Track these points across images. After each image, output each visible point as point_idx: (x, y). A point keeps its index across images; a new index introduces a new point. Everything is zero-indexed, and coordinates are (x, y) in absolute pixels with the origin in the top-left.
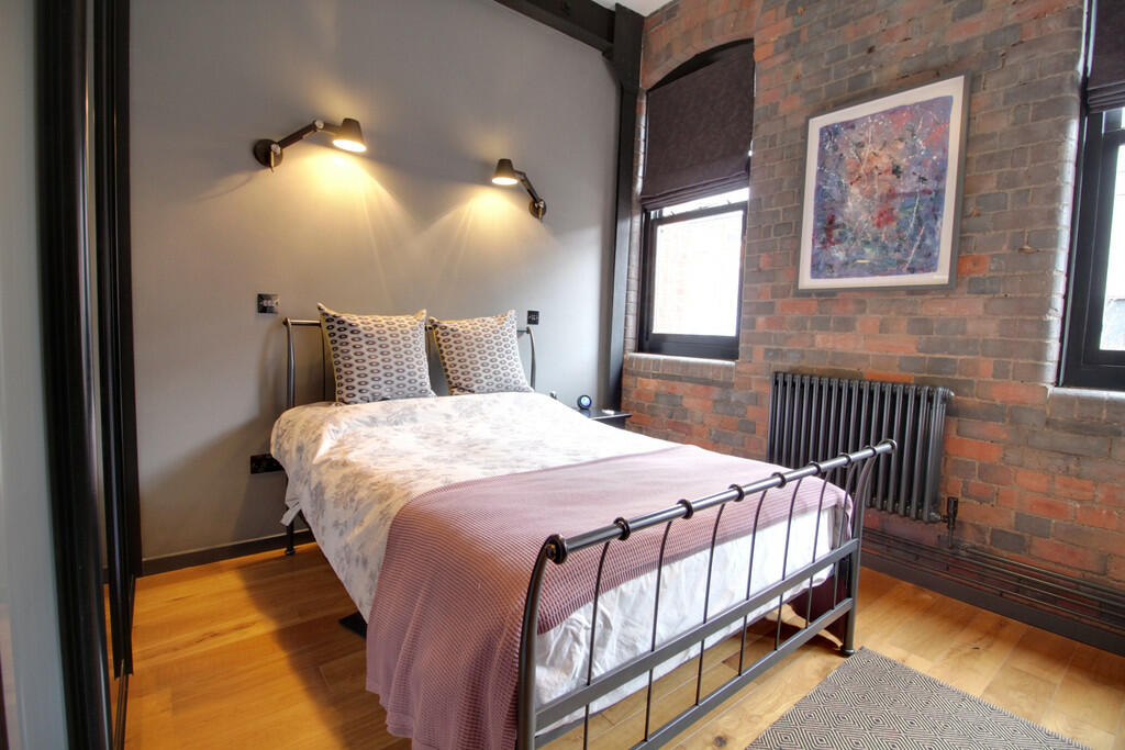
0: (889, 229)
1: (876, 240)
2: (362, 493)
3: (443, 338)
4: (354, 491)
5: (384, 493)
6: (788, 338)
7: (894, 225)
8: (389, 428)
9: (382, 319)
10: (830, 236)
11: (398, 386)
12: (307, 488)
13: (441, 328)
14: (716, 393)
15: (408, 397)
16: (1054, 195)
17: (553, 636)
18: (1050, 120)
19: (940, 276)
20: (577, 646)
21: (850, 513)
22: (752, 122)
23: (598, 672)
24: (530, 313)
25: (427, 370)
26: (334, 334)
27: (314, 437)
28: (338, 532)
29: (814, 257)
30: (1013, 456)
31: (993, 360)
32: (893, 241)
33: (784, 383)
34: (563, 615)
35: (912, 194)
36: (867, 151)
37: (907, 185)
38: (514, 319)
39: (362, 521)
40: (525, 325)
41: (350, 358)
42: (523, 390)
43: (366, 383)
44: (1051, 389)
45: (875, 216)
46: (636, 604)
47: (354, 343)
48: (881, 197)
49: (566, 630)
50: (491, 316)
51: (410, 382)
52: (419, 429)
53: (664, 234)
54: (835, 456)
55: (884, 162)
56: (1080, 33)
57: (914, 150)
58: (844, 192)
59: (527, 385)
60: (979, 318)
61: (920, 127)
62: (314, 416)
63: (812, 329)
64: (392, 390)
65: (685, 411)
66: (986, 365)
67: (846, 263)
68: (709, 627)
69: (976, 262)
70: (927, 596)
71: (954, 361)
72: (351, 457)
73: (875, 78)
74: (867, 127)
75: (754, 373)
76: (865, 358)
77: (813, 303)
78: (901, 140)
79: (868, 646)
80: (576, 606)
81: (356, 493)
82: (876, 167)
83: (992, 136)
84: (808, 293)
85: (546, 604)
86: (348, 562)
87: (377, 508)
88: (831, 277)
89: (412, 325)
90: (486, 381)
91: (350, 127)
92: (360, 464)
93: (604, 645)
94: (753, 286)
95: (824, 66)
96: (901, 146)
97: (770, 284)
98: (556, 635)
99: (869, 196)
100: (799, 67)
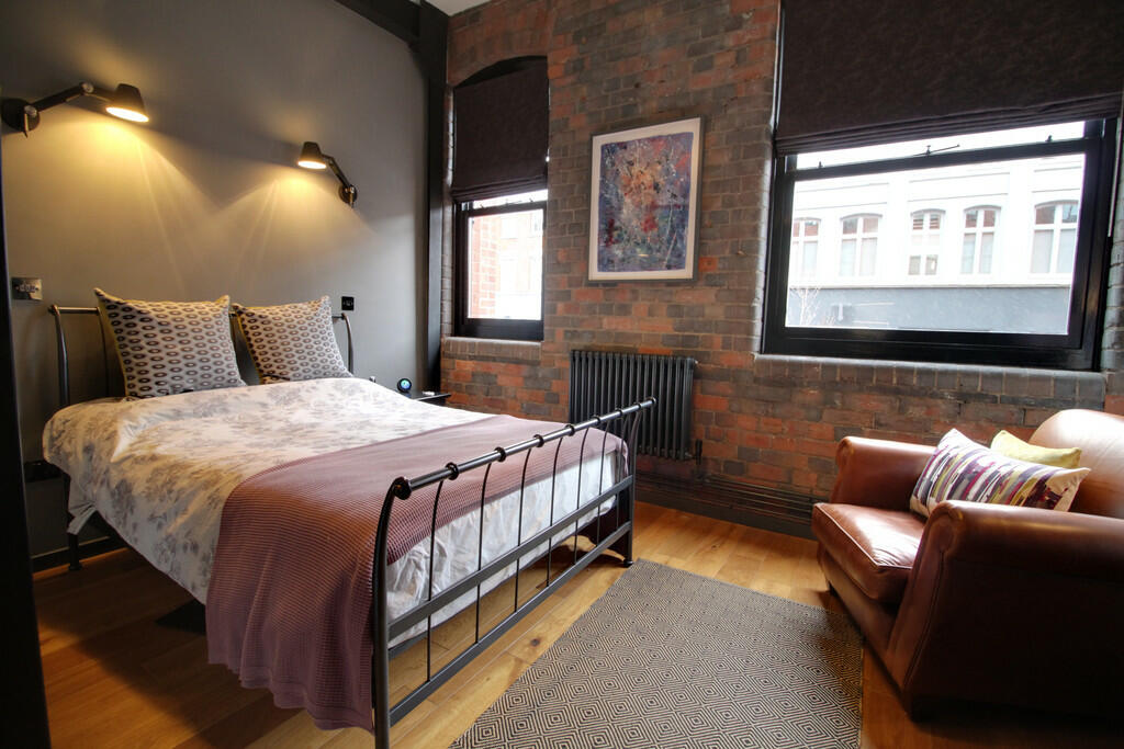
0: (652, 233)
1: (644, 242)
2: (183, 483)
3: (249, 325)
4: (171, 482)
5: (211, 479)
6: (583, 320)
7: (655, 231)
8: (198, 420)
9: (179, 306)
10: (611, 237)
11: (202, 376)
12: (104, 488)
13: (247, 315)
14: (525, 370)
15: (214, 388)
16: (756, 215)
17: (399, 565)
18: (753, 160)
19: (686, 272)
20: (419, 573)
21: (626, 456)
22: (548, 131)
23: (437, 590)
24: (344, 299)
25: (234, 359)
26: (119, 323)
27: (106, 435)
28: (155, 525)
29: (600, 253)
30: (735, 406)
31: (721, 335)
32: (656, 244)
33: (580, 358)
34: (407, 547)
35: (668, 207)
36: (636, 169)
37: (664, 199)
38: (328, 306)
39: (186, 510)
40: (340, 312)
41: (141, 348)
42: (342, 376)
43: (165, 375)
44: (757, 356)
45: (643, 222)
46: (465, 536)
47: (146, 332)
48: (647, 207)
49: (409, 560)
50: (303, 302)
51: (216, 371)
52: (231, 419)
53: (475, 225)
54: (612, 411)
55: (647, 179)
56: (772, 97)
57: (668, 172)
58: (620, 200)
59: (346, 371)
60: (713, 304)
61: (672, 154)
62: (102, 413)
63: (600, 313)
64: (195, 380)
65: (500, 388)
66: (718, 339)
67: (623, 260)
68: (523, 549)
69: (709, 263)
70: (685, 517)
71: (698, 337)
72: (160, 450)
73: (640, 110)
74: (635, 150)
75: (556, 352)
76: (638, 336)
77: (600, 291)
78: (660, 163)
79: (643, 557)
80: (416, 541)
81: (174, 483)
82: (643, 183)
83: (719, 167)
84: (596, 284)
85: (392, 541)
86: (173, 551)
87: (203, 495)
88: (613, 271)
89: (213, 312)
90: (302, 368)
91: (127, 95)
92: (170, 457)
93: (440, 570)
94: (554, 276)
95: (603, 93)
96: (659, 167)
97: (566, 275)
98: (401, 565)
99: (638, 205)
100: (584, 90)
